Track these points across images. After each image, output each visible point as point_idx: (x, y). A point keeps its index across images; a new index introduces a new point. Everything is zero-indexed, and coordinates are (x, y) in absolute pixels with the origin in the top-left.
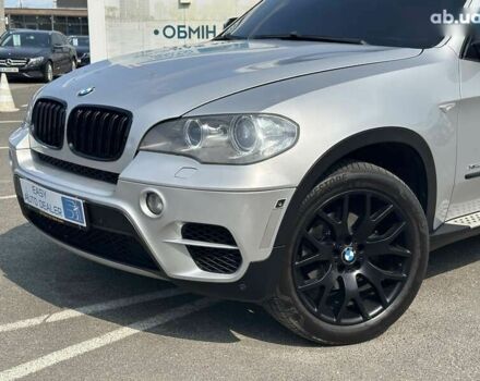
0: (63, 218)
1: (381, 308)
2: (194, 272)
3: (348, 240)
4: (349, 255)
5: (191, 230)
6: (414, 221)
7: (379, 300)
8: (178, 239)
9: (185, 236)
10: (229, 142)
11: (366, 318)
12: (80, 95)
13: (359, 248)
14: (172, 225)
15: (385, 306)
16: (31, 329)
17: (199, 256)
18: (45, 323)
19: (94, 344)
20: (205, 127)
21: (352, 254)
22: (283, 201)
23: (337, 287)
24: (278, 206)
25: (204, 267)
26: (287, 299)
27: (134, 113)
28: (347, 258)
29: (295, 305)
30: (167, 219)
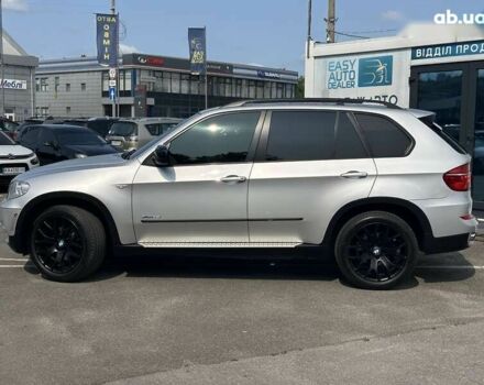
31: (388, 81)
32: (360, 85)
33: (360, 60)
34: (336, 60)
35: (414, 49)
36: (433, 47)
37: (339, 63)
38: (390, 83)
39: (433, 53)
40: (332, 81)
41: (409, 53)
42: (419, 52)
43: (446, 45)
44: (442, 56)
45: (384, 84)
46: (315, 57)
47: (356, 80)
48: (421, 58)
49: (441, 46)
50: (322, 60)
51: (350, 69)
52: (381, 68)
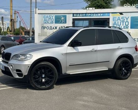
0: (2, 69)
2: (17, 77)
3: (43, 74)
4: (43, 76)
5: (17, 70)
7: (48, 84)
8: (15, 72)
9: (16, 71)
11: (46, 86)
13: (45, 75)
14: (15, 69)
17: (18, 74)
19: (9, 88)
20: (20, 56)
23: (40, 81)
25: (19, 76)
29: (33, 83)
30: (14, 69)
31: (65, 22)
32: (55, 23)
33: (55, 16)
34: (46, 15)
35: (73, 14)
36: (80, 14)
37: (47, 16)
38: (66, 23)
39: (80, 15)
40: (45, 21)
41: (72, 15)
42: (75, 15)
43: (83, 13)
44: (82, 16)
45: (63, 23)
46: (38, 14)
47: (54, 21)
48: (76, 16)
49: (82, 14)
50: (41, 15)
51: (52, 18)
52: (63, 18)
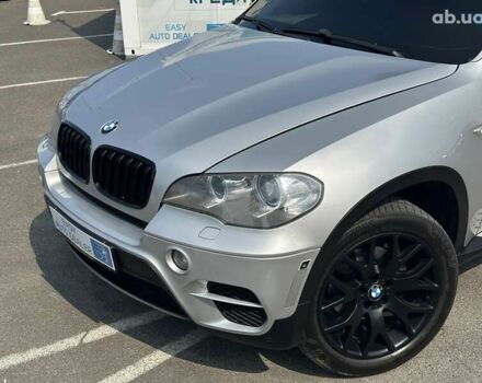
0: (93, 256)
1: (406, 339)
3: (374, 278)
4: (376, 292)
5: (214, 288)
6: (443, 258)
7: (404, 331)
9: (211, 291)
10: (253, 193)
11: (392, 350)
12: (104, 132)
13: (386, 284)
15: (411, 337)
16: (69, 352)
18: (82, 345)
21: (379, 291)
22: (307, 263)
24: (302, 268)
25: (231, 318)
26: (312, 341)
27: (157, 165)
28: (374, 295)
29: (321, 346)
30: (192, 276)
